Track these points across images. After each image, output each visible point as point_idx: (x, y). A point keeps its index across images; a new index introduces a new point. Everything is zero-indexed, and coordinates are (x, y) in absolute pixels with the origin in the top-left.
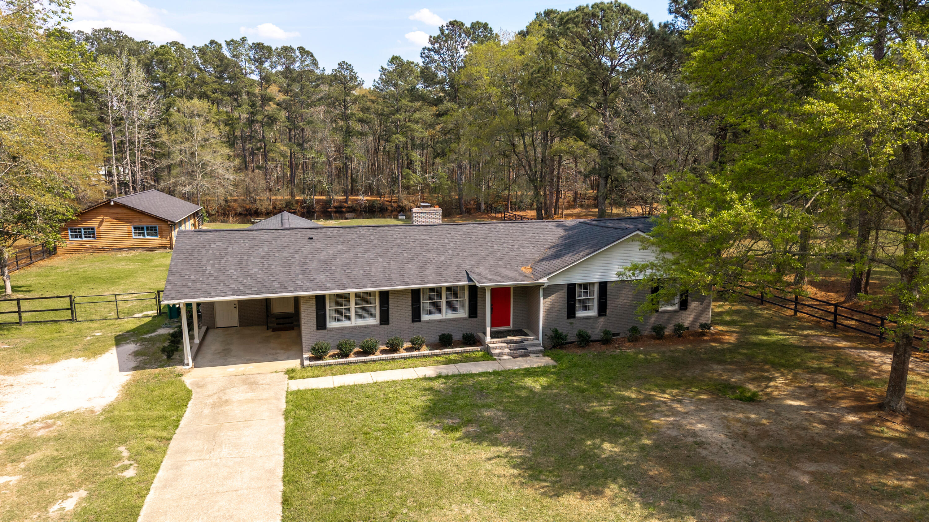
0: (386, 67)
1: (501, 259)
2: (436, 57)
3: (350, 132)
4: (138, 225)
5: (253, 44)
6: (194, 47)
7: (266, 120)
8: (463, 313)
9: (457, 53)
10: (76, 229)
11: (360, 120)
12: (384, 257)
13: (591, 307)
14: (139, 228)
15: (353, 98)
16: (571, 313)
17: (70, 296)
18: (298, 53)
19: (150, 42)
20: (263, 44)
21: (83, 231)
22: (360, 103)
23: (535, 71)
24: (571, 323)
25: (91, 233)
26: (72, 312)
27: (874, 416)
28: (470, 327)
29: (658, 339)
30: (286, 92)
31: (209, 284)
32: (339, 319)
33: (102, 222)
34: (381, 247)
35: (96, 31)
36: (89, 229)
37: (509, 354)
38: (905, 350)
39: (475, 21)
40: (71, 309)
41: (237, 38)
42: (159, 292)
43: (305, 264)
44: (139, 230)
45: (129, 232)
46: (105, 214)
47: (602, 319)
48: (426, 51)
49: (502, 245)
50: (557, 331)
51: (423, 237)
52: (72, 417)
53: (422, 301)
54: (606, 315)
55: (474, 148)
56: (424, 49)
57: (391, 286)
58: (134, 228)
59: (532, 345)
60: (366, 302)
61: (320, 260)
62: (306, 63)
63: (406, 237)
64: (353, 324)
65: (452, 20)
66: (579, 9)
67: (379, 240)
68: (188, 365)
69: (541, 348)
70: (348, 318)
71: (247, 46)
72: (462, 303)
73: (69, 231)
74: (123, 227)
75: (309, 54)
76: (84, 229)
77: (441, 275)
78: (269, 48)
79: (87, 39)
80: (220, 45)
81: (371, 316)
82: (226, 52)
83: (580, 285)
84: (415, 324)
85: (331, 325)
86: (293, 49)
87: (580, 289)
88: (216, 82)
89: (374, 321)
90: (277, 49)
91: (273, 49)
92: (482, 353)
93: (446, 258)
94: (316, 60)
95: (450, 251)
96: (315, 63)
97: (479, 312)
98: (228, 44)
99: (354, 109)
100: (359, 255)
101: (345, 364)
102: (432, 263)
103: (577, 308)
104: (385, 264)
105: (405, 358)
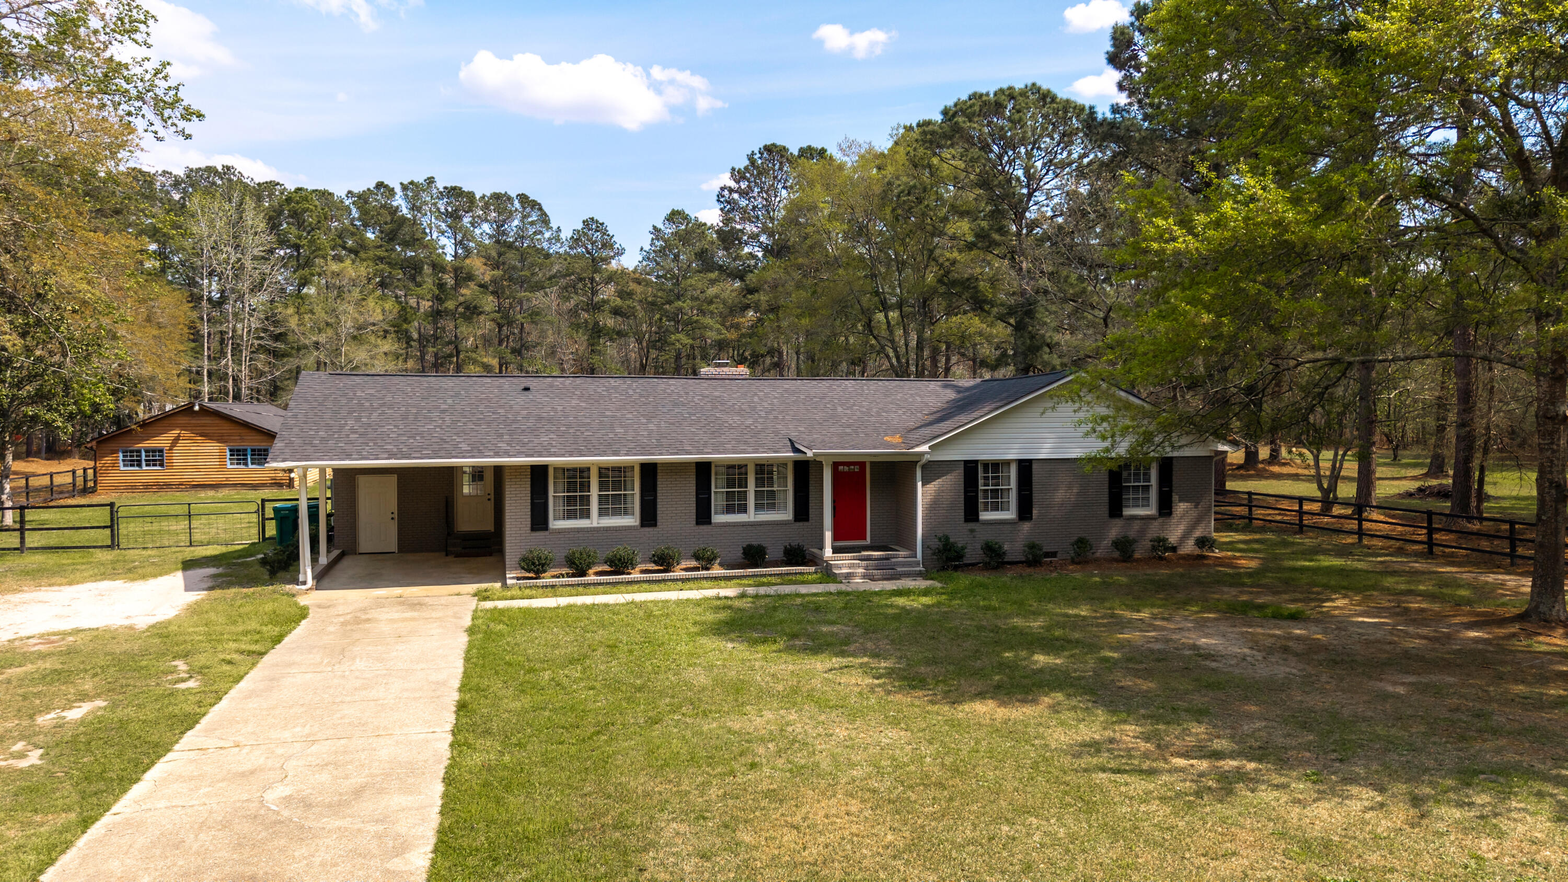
0: (660, 226)
1: (849, 426)
2: (743, 203)
3: (600, 331)
4: (237, 445)
5: (445, 188)
6: (349, 192)
7: (461, 310)
8: (786, 514)
9: (776, 196)
10: (132, 451)
11: (616, 312)
12: (649, 419)
13: (1005, 506)
14: (238, 450)
15: (605, 275)
16: (971, 514)
17: (112, 505)
18: (517, 204)
19: (278, 184)
20: (460, 189)
21: (143, 454)
22: (617, 284)
23: (902, 192)
24: (972, 531)
25: (157, 458)
26: (112, 531)
27: (1513, 630)
28: (798, 535)
29: (1124, 561)
30: (496, 266)
31: (350, 443)
32: (570, 515)
33: (177, 439)
34: (645, 404)
35: (191, 170)
36: (154, 451)
37: (864, 576)
38: (1556, 509)
39: (805, 145)
40: (111, 527)
41: (420, 179)
42: (263, 501)
43: (515, 421)
44: (239, 455)
45: (222, 457)
46: (183, 427)
47: (1026, 526)
48: (726, 193)
49: (850, 408)
50: (947, 538)
51: (717, 394)
52: (96, 633)
53: (713, 489)
54: (1031, 518)
55: (803, 321)
56: (723, 189)
57: (661, 454)
58: (231, 450)
59: (904, 564)
60: (617, 485)
61: (540, 418)
62: (530, 220)
63: (687, 393)
64: (595, 525)
65: (768, 143)
66: (974, 96)
67: (641, 396)
68: (304, 583)
69: (921, 568)
70: (586, 514)
71: (435, 191)
72: (782, 496)
73: (121, 455)
74: (212, 448)
75: (535, 205)
76: (146, 451)
77: (746, 443)
78: (471, 196)
79: (177, 183)
80: (393, 189)
81: (626, 512)
82: (399, 201)
83: (986, 465)
84: (702, 527)
85: (557, 524)
86: (509, 199)
87: (986, 470)
88: (381, 246)
89: (631, 520)
90: (483, 197)
91: (478, 197)
92: (819, 575)
93: (756, 421)
94: (546, 215)
95: (763, 414)
96: (545, 220)
97: (812, 512)
98: (404, 188)
99: (607, 293)
100: (608, 413)
101: (578, 585)
102: (731, 428)
103: (981, 506)
104: (651, 426)
105: (683, 580)
